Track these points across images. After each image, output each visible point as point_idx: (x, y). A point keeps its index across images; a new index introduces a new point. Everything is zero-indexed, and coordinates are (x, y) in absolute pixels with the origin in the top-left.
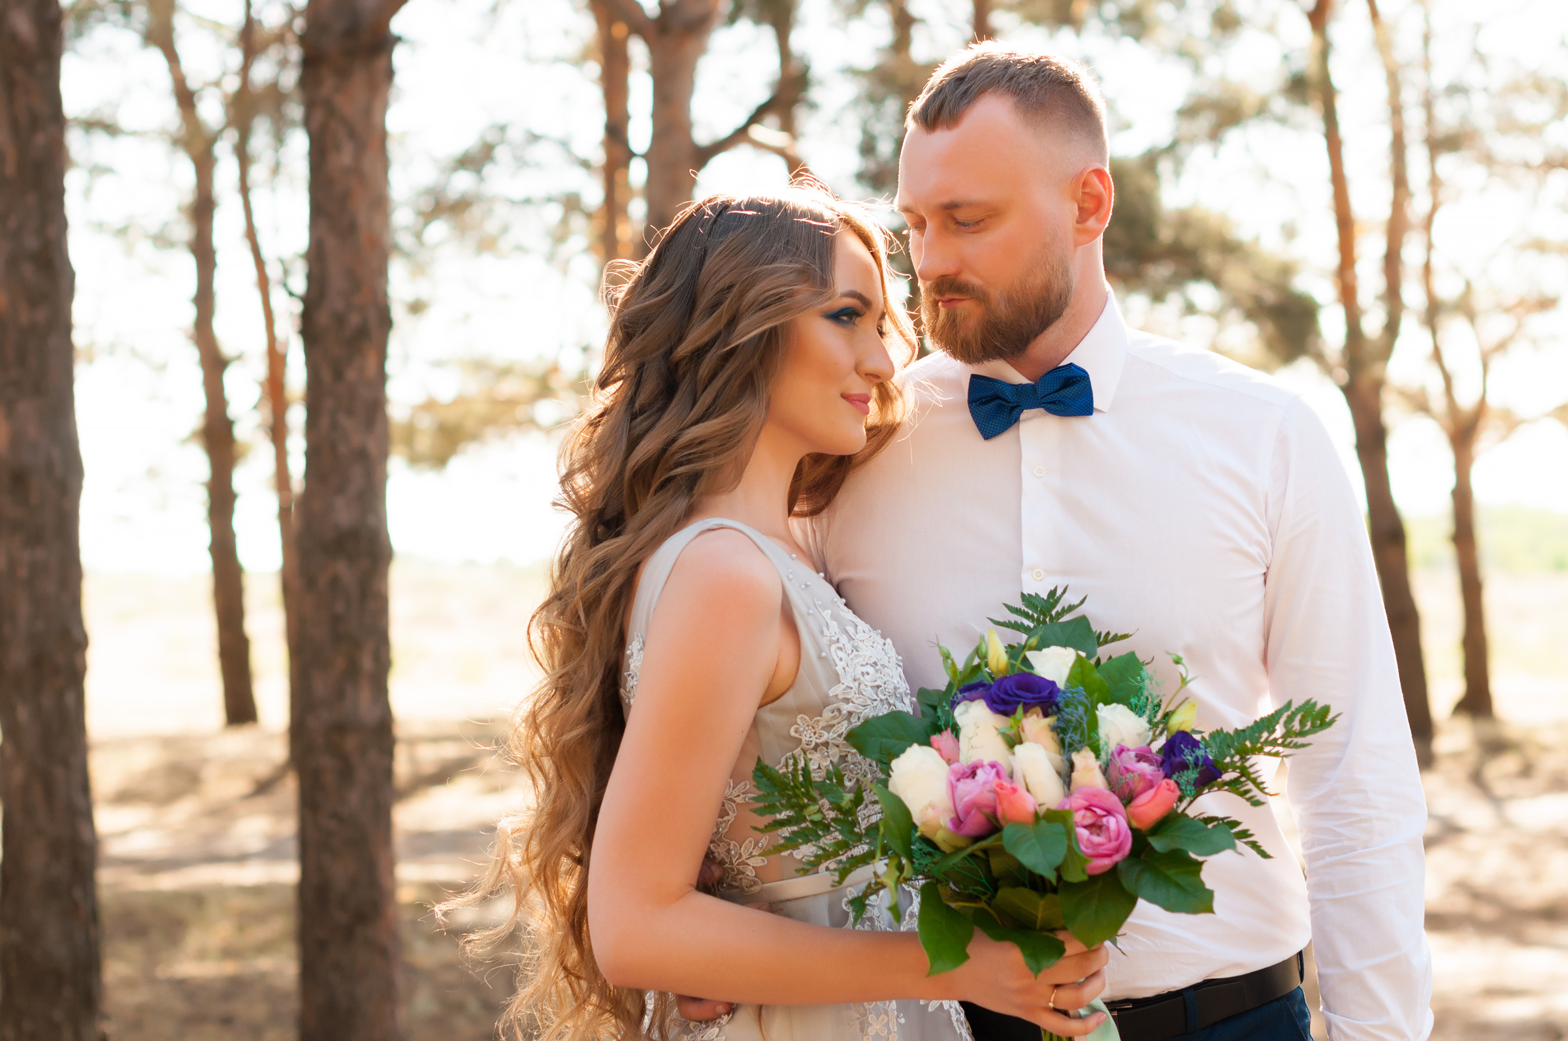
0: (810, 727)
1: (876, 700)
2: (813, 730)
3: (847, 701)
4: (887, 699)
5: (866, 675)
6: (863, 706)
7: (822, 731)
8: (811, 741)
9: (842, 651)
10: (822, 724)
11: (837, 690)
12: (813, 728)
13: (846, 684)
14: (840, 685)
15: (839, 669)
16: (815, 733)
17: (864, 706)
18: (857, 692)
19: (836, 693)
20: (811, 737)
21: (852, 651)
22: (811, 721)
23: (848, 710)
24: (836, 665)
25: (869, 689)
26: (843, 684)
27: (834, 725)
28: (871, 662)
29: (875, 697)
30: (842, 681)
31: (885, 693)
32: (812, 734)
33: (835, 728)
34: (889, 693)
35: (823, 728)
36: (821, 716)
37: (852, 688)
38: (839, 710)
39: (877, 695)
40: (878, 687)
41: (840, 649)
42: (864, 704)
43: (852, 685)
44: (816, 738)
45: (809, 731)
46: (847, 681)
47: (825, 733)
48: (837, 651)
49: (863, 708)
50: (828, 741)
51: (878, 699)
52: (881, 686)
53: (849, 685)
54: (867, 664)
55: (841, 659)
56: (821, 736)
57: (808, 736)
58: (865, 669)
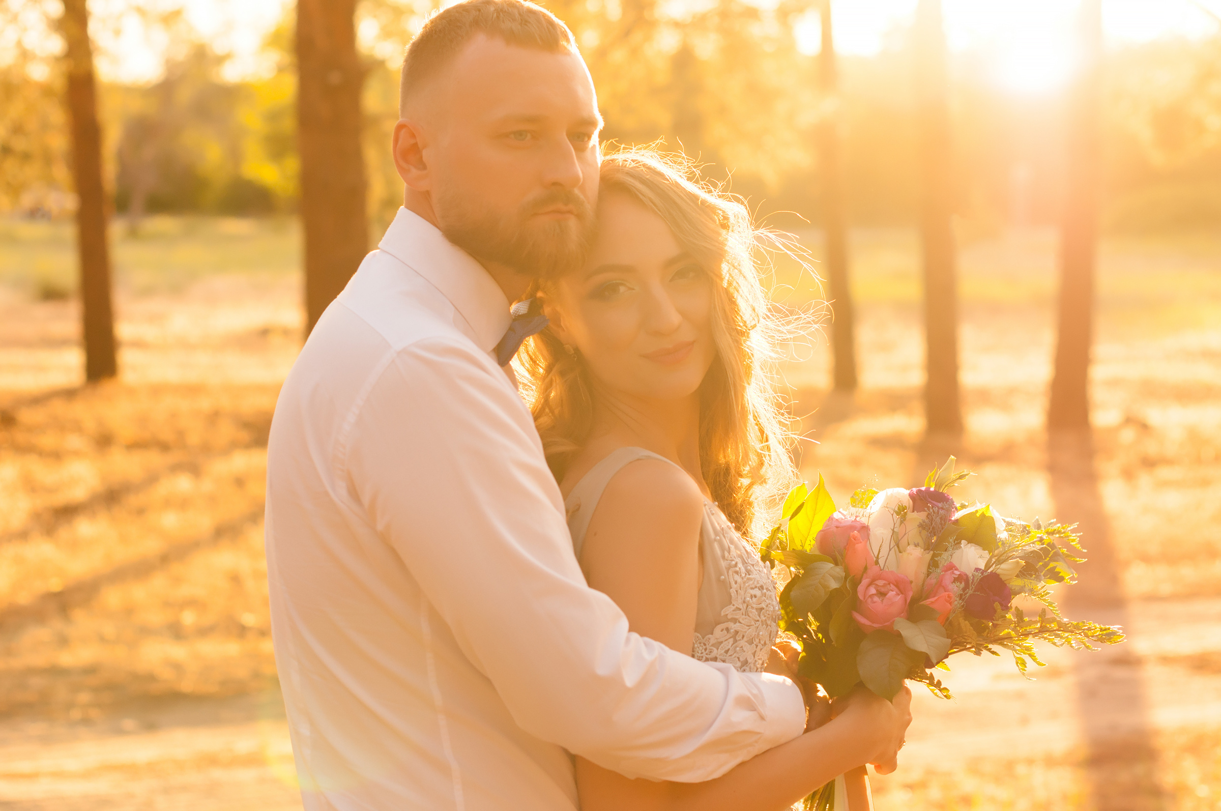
0: (702, 644)
1: (758, 621)
2: (704, 647)
3: (735, 621)
4: (766, 620)
5: (753, 598)
6: (747, 626)
7: (712, 648)
8: (702, 657)
9: (738, 575)
10: (712, 641)
11: (728, 611)
12: (705, 645)
13: (736, 605)
14: (731, 606)
15: (733, 591)
16: (706, 649)
17: (749, 626)
18: (744, 613)
19: (727, 613)
20: (702, 653)
21: (746, 574)
22: (703, 639)
23: (735, 629)
24: (731, 588)
25: (754, 611)
26: (734, 605)
27: (722, 642)
28: (758, 585)
29: (758, 618)
30: (733, 602)
31: (766, 615)
32: (703, 651)
33: (722, 645)
34: (769, 615)
35: (712, 645)
36: (712, 634)
37: (740, 609)
38: (728, 630)
39: (760, 616)
40: (762, 609)
41: (737, 572)
42: (749, 624)
43: (741, 607)
44: (707, 654)
45: (701, 648)
46: (738, 603)
47: (715, 649)
48: (734, 574)
49: (748, 628)
50: (718, 656)
51: (760, 620)
52: (764, 609)
53: (738, 606)
54: (756, 587)
55: (736, 583)
56: (711, 652)
57: (700, 652)
58: (753, 592)
